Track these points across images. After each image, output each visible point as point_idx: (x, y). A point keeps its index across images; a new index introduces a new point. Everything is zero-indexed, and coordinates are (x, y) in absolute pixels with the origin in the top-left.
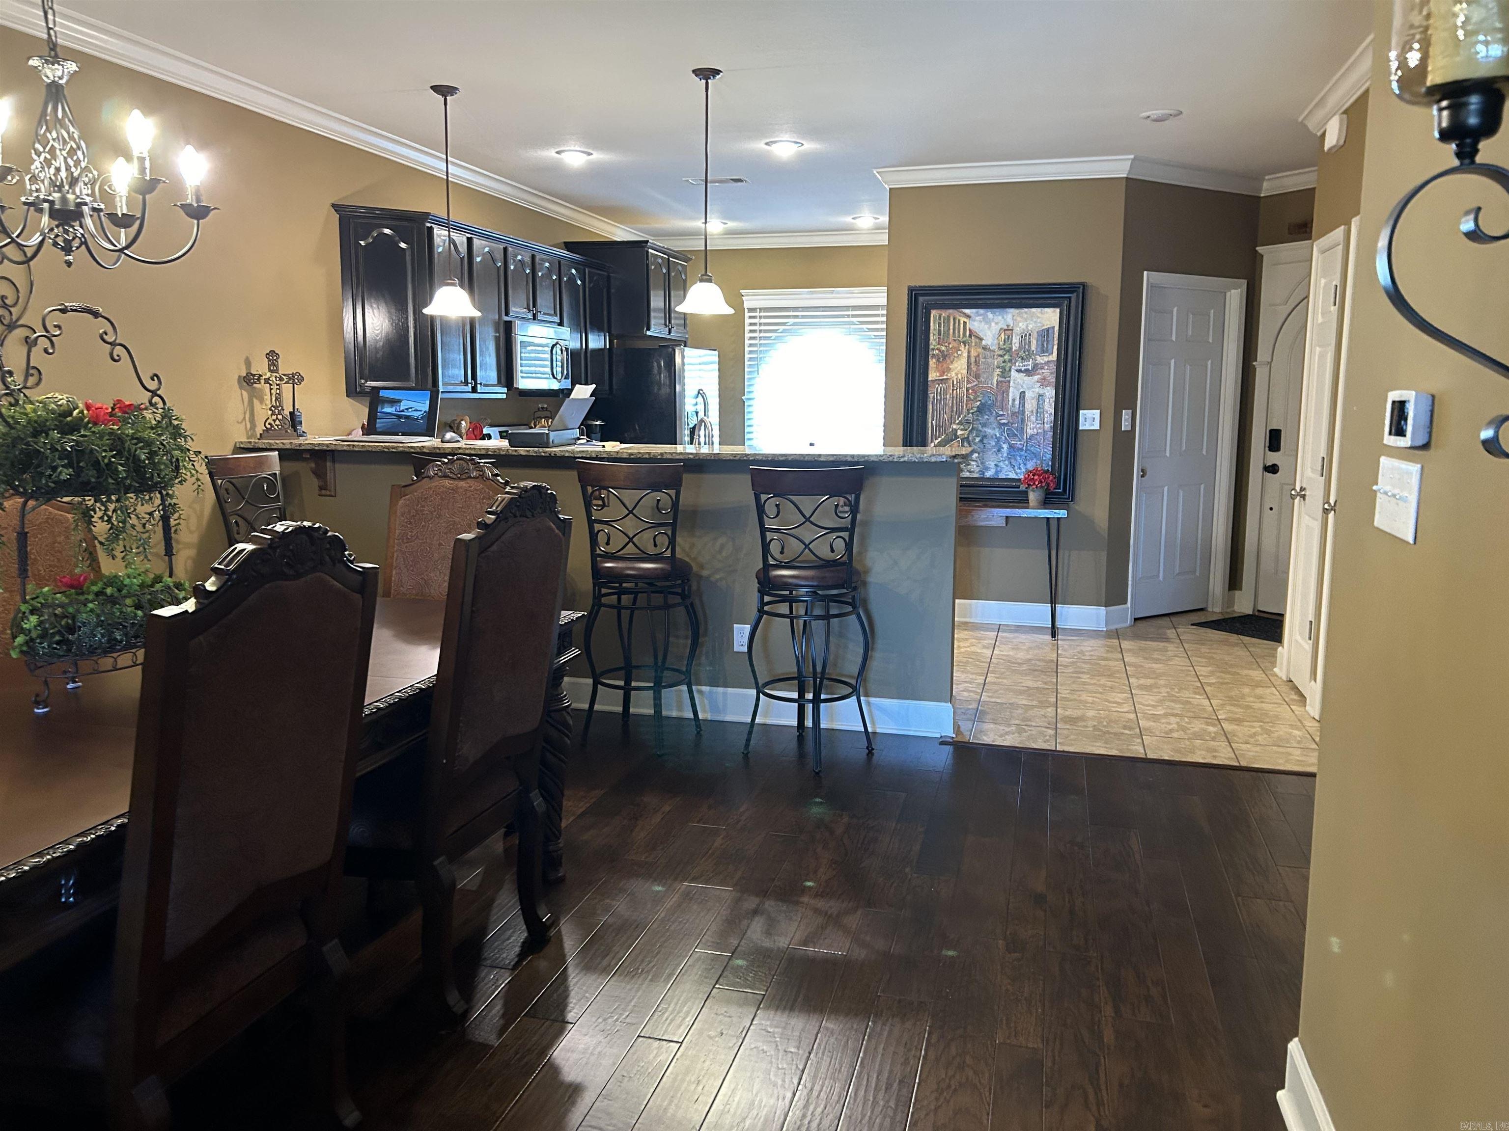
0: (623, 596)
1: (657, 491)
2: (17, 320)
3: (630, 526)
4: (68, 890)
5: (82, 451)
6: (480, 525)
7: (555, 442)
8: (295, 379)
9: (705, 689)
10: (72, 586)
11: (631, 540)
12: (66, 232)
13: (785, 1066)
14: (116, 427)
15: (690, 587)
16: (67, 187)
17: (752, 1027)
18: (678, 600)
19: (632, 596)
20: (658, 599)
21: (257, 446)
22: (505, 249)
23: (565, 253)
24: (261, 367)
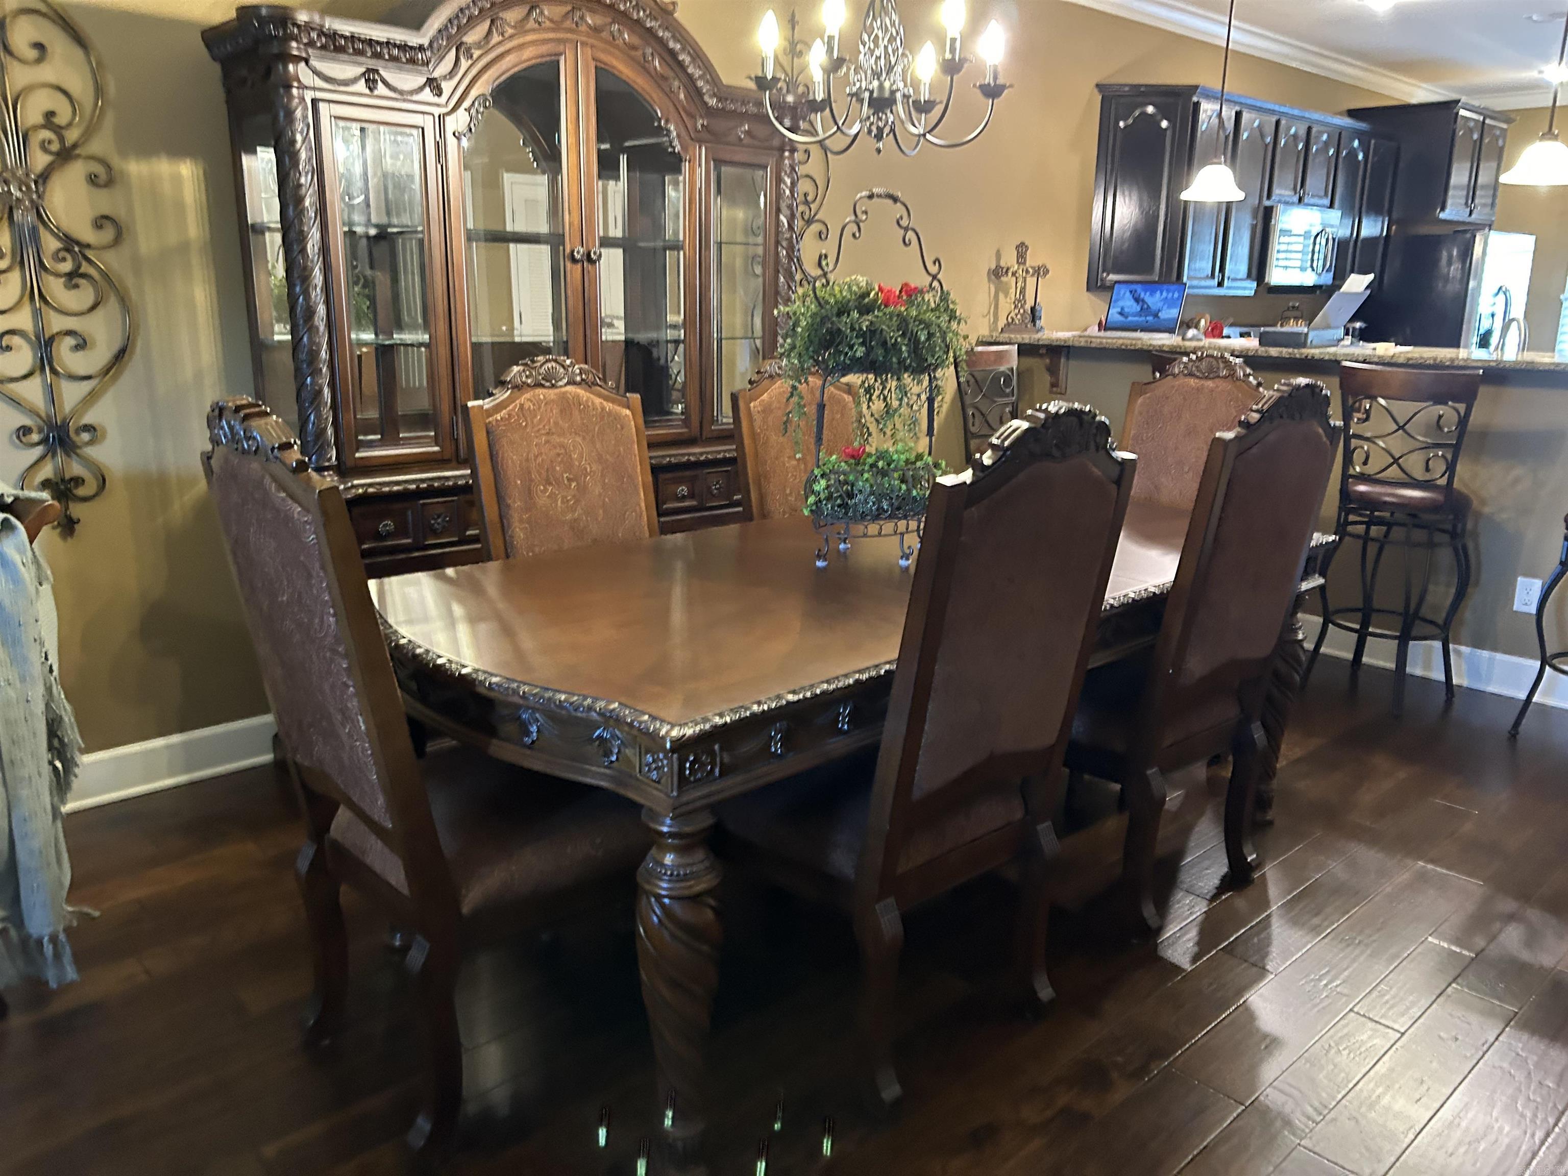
0: (1373, 528)
1: (1440, 403)
2: (815, 215)
3: (1397, 444)
4: (844, 719)
5: (875, 331)
6: (1241, 423)
7: (1314, 343)
8: (1040, 272)
9: (1463, 649)
10: (853, 457)
11: (1396, 461)
12: (880, 119)
13: (1539, 1100)
14: (903, 309)
15: (1465, 525)
16: (884, 75)
17: (1496, 1043)
18: (1445, 538)
19: (1385, 528)
20: (1419, 535)
21: (998, 340)
22: (1278, 123)
23: (1347, 122)
24: (1009, 259)
